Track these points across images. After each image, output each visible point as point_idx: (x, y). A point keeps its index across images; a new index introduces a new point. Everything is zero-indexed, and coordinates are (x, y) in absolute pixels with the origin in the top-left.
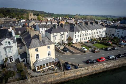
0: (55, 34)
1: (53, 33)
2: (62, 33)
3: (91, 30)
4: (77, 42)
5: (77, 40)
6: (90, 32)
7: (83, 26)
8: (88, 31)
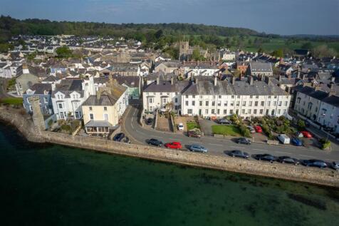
0: (151, 94)
1: (147, 91)
2: (165, 94)
3: (230, 96)
4: (190, 115)
5: (190, 111)
6: (226, 98)
7: (215, 84)
8: (222, 96)
